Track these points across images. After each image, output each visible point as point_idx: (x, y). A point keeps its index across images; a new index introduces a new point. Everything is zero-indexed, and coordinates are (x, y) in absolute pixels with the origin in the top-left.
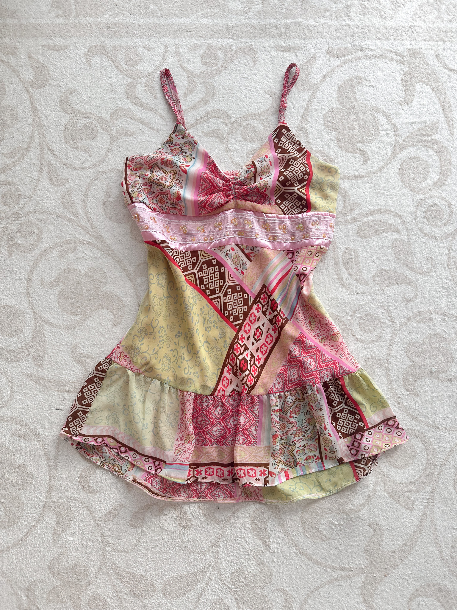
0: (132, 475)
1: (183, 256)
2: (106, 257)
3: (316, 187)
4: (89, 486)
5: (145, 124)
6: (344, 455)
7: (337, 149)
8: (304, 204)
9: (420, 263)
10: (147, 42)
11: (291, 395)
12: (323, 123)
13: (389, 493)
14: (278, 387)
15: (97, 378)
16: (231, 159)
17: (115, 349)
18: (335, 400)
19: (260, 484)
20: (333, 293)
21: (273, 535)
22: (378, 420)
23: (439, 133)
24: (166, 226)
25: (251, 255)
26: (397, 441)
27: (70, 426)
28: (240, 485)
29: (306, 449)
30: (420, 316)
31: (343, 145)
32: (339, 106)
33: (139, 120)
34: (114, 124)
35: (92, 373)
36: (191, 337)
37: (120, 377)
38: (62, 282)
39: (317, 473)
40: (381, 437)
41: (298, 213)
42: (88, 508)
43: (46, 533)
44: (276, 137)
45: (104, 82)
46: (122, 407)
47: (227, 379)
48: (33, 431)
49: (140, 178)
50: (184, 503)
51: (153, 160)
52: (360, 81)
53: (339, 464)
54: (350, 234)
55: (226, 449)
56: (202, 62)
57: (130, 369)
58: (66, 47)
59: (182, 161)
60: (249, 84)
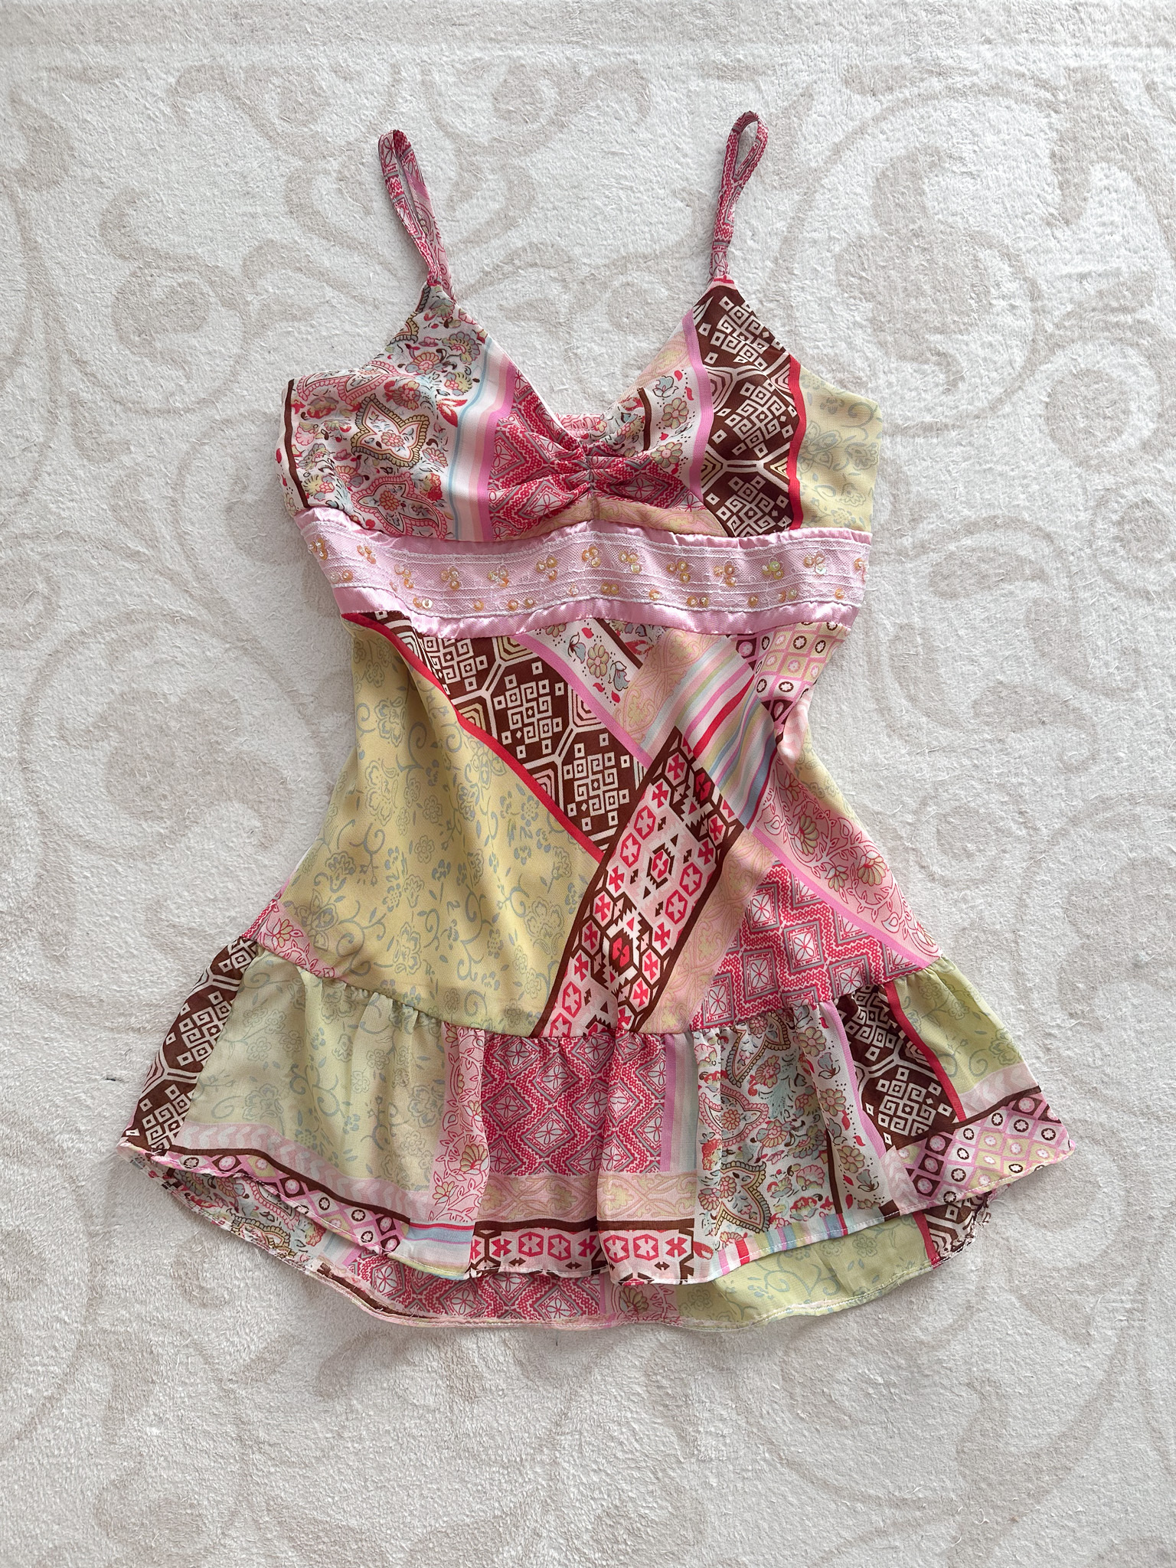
0: (320, 1258)
1: (450, 653)
2: (237, 658)
3: (817, 459)
4: (202, 1288)
5: (340, 286)
6: (898, 1194)
7: (873, 351)
8: (783, 506)
9: (1105, 665)
10: (342, 56)
11: (752, 1032)
12: (833, 277)
13: (1021, 1297)
14: (716, 1011)
15: (218, 993)
16: (580, 381)
17: (266, 913)
18: (871, 1045)
19: (669, 1278)
20: (864, 751)
21: (707, 1415)
22: (991, 1098)
23: (1157, 303)
24: (402, 569)
25: (638, 648)
26: (1044, 1156)
27: (147, 1126)
28: (615, 1281)
29: (793, 1179)
30: (1105, 810)
31: (890, 339)
32: (877, 230)
33: (323, 276)
34: (253, 286)
35: (204, 979)
36: (475, 876)
37: (280, 990)
38: (117, 729)
39: (826, 1244)
40: (1000, 1142)
41: (768, 532)
42: (199, 1348)
43: (84, 1416)
44: (704, 320)
45: (225, 170)
46: (287, 1070)
47: (576, 990)
48: (44, 1139)
49: (326, 438)
50: (463, 1331)
51: (360, 388)
52: (937, 159)
53: (886, 1220)
54: (911, 588)
55: (576, 1182)
56: (497, 110)
57: (308, 966)
58: (114, 73)
59: (443, 389)
60: (629, 173)
